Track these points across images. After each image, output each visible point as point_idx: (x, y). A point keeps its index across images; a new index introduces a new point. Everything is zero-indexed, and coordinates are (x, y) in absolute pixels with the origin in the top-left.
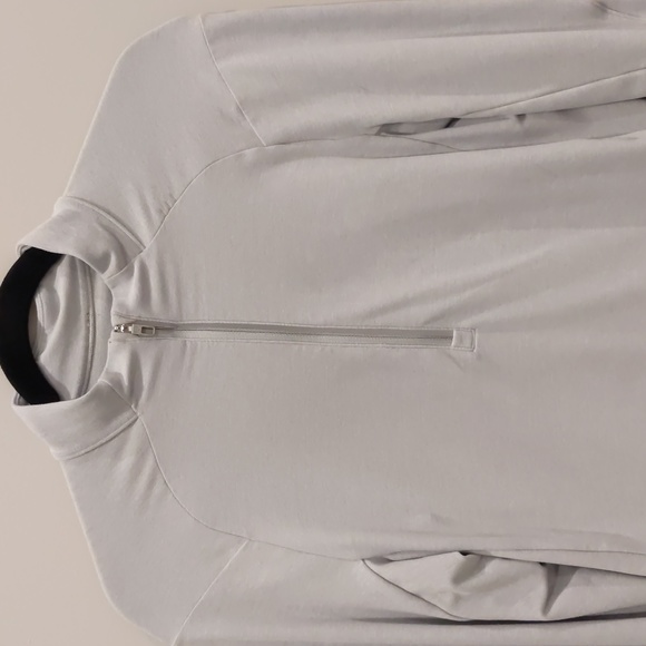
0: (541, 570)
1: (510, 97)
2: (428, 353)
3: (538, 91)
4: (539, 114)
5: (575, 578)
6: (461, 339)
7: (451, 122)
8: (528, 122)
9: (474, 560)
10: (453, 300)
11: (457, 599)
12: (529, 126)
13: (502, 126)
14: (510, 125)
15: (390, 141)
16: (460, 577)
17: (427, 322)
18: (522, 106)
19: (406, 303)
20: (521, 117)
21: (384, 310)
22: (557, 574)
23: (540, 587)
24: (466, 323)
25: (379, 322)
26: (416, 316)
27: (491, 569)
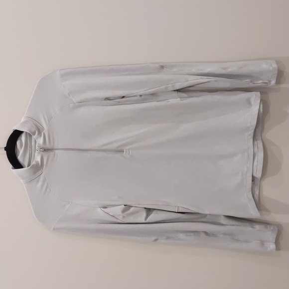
0: (144, 209)
1: (138, 91)
2: (118, 156)
3: (145, 90)
4: (145, 95)
5: (154, 212)
6: (126, 152)
7: (123, 97)
8: (142, 97)
9: (127, 207)
10: (124, 142)
11: (124, 217)
12: (143, 98)
13: (136, 98)
14: (138, 98)
15: (108, 101)
16: (123, 211)
17: (117, 148)
18: (141, 93)
19: (112, 143)
20: (141, 96)
21: (106, 145)
22: (149, 211)
23: (144, 214)
24: (127, 148)
25: (105, 148)
26: (114, 146)
27: (132, 209)
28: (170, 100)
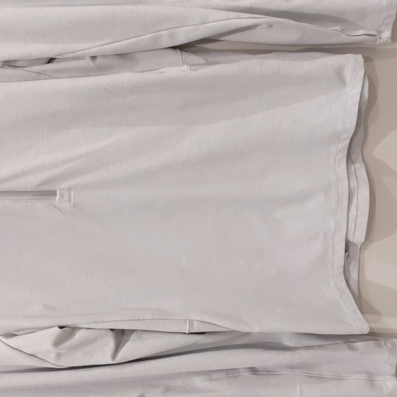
0: (111, 333)
1: (85, 46)
2: (40, 205)
3: (102, 42)
4: (105, 56)
5: (133, 336)
6: (62, 196)
7: (51, 60)
8: (98, 61)
9: (67, 331)
10: (55, 172)
11: (59, 355)
12: (99, 63)
13: (81, 63)
14: (87, 63)
15: (10, 71)
16: (58, 342)
17: (39, 185)
18: (93, 51)
19: (24, 174)
20: (94, 58)
21: (9, 179)
22: (121, 335)
23: (111, 344)
24: (65, 185)
26: (31, 182)
27: (79, 336)
28: (164, 70)
